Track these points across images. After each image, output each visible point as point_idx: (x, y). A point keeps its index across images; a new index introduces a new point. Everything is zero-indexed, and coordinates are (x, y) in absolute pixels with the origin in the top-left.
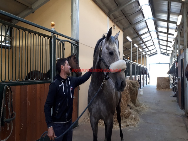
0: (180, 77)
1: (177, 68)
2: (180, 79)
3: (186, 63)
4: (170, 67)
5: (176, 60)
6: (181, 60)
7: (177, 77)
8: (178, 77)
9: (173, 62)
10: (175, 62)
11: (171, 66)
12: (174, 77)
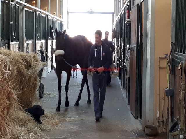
0: (134, 45)
1: (129, 23)
2: (133, 50)
3: (147, 12)
4: (115, 22)
5: (127, 5)
6: (138, 5)
7: (128, 46)
8: (130, 46)
9: (121, 10)
10: (124, 10)
11: (116, 20)
12: (123, 44)
